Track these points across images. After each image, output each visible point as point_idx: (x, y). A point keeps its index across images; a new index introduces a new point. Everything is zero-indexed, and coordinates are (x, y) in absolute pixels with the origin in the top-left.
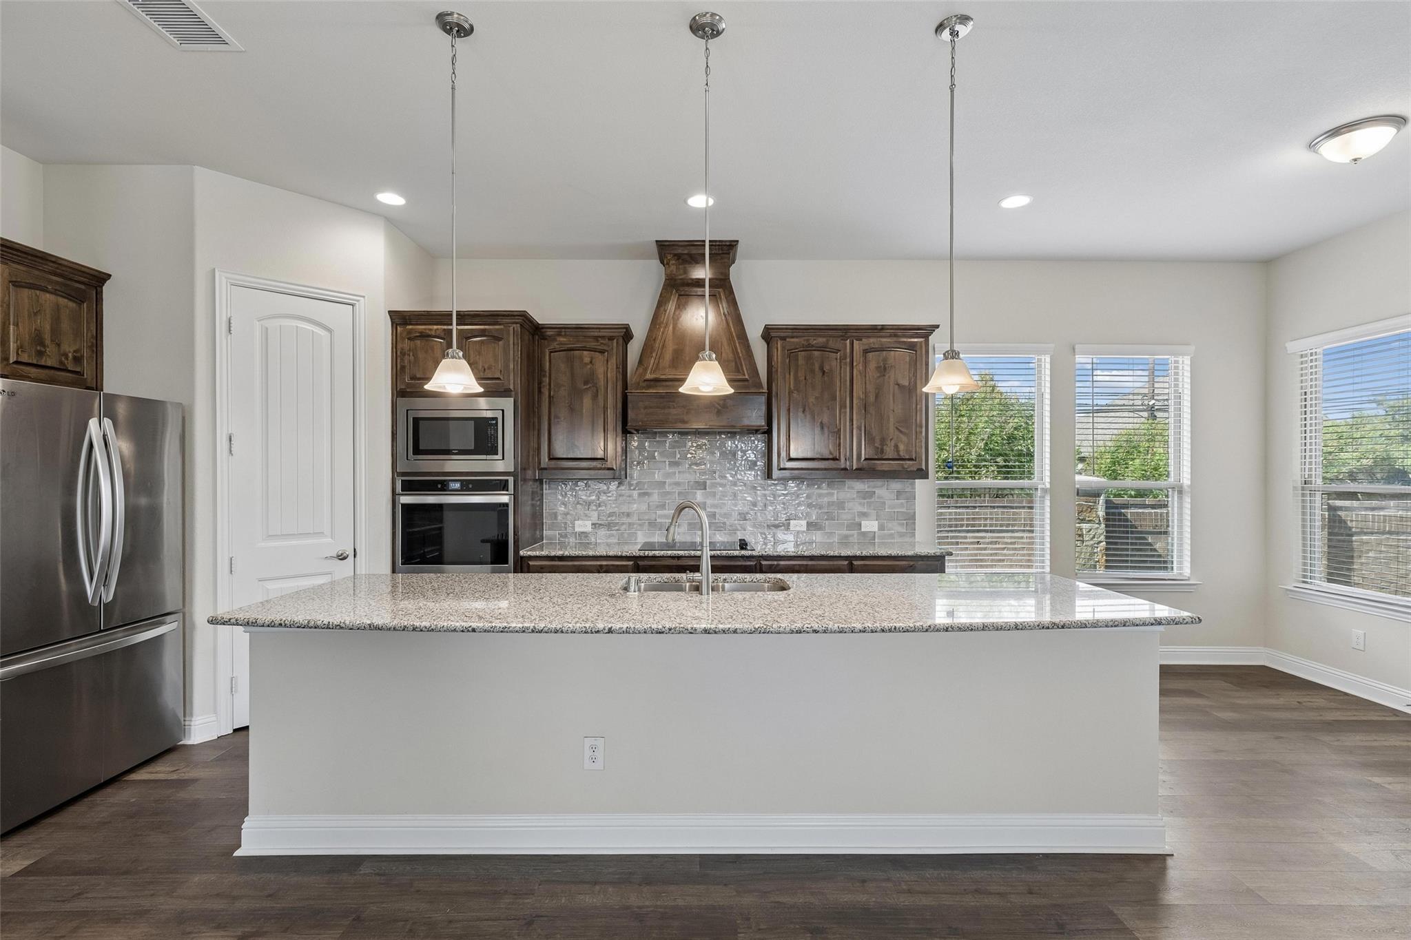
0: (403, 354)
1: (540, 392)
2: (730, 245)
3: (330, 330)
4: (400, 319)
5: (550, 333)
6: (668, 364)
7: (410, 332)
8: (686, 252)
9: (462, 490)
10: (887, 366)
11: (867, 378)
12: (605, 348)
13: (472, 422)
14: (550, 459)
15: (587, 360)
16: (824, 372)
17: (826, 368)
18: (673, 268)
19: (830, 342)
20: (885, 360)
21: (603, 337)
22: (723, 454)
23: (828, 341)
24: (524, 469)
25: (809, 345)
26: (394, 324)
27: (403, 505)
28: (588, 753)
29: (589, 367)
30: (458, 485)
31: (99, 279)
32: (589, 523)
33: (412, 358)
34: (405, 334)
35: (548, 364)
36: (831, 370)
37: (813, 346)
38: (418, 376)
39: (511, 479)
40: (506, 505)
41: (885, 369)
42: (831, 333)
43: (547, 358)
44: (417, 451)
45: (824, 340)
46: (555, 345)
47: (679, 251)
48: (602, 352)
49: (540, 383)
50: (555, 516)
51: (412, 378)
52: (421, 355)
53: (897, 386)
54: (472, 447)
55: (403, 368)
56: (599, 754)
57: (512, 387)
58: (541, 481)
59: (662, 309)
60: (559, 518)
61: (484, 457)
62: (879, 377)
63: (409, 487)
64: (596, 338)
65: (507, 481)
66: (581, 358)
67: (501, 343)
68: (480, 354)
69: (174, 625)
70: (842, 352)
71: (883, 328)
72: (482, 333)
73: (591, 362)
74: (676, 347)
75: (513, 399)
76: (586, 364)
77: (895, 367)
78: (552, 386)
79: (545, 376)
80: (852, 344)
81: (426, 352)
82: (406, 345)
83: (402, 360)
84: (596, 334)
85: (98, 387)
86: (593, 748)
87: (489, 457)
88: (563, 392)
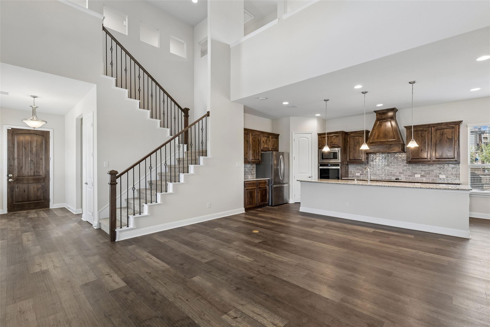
0: (320, 141)
1: (347, 146)
2: (393, 109)
3: (308, 139)
4: (319, 135)
5: (349, 133)
6: (376, 138)
7: (321, 137)
8: (381, 112)
9: (331, 166)
10: (444, 133)
11: (437, 137)
12: (362, 135)
13: (332, 153)
14: (349, 160)
15: (357, 138)
16: (422, 137)
17: (423, 135)
18: (378, 116)
19: (424, 129)
20: (443, 132)
21: (361, 133)
22: (394, 158)
23: (423, 129)
24: (343, 162)
25: (417, 130)
26: (318, 136)
27: (320, 169)
28: (346, 204)
29: (358, 140)
30: (330, 165)
31: (278, 135)
32: (359, 174)
33: (321, 142)
34: (320, 137)
35: (349, 140)
36: (424, 136)
37: (418, 130)
38: (323, 145)
39: (340, 164)
40: (339, 169)
41: (443, 134)
42: (424, 126)
43: (349, 139)
44: (322, 159)
45: (422, 128)
46: (350, 136)
47: (380, 112)
48: (361, 136)
49: (347, 144)
50: (351, 172)
51: (321, 145)
52: (323, 141)
53: (447, 139)
54: (332, 158)
55: (320, 144)
56: (348, 204)
57: (340, 146)
58: (348, 165)
59: (375, 126)
60: (352, 172)
61: (335, 160)
62: (440, 137)
63: (321, 165)
64: (360, 134)
65: (339, 164)
66: (356, 138)
67: (338, 137)
68: (334, 140)
69: (288, 185)
70: (428, 131)
71: (442, 123)
72: (334, 136)
73: (358, 139)
74: (378, 134)
75: (340, 148)
76: (357, 139)
77: (446, 133)
78: (350, 144)
79: (348, 142)
80: (431, 129)
81: (324, 140)
82: (321, 139)
83: (320, 142)
84: (360, 133)
85: (278, 151)
86: (347, 204)
87: (336, 160)
88: (352, 146)
